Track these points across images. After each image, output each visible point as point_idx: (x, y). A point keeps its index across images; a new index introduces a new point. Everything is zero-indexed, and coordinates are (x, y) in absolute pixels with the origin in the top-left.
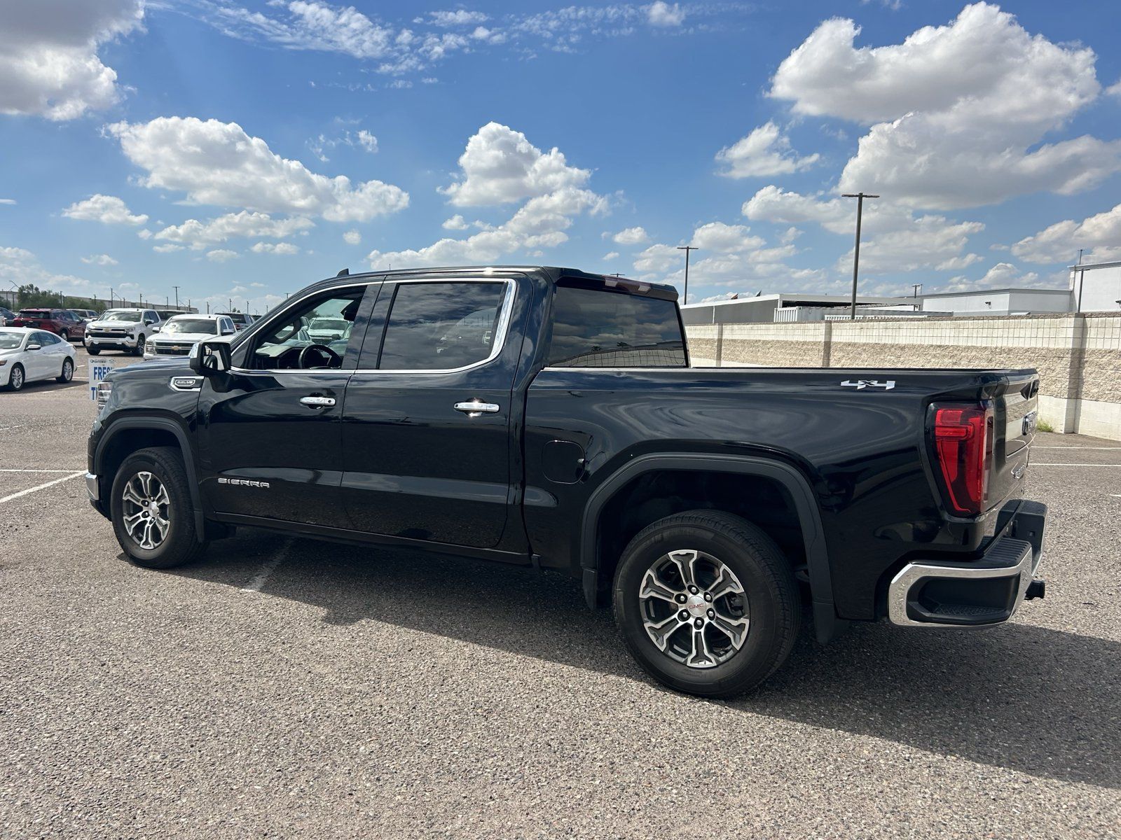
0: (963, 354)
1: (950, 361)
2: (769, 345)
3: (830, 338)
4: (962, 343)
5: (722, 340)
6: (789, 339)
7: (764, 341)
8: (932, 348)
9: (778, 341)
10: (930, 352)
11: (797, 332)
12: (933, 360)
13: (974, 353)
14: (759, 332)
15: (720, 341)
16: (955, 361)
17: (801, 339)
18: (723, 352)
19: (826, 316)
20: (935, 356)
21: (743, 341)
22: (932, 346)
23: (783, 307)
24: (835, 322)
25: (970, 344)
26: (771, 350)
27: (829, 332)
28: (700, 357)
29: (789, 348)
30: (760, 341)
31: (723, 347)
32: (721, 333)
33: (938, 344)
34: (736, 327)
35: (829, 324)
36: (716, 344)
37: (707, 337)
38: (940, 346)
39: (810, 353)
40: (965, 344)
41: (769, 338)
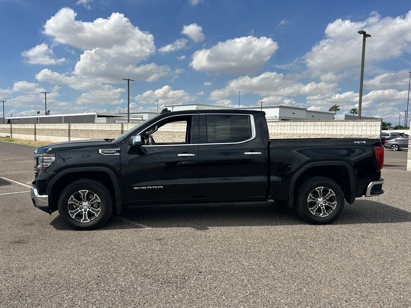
0: (176, 134)
1: (172, 136)
2: (94, 131)
3: (123, 129)
4: (176, 130)
5: (70, 129)
6: (104, 129)
7: (92, 130)
8: (165, 132)
9: (99, 130)
10: (164, 133)
11: (107, 127)
12: (166, 136)
13: (180, 134)
14: (89, 127)
15: (69, 130)
16: (173, 136)
17: (109, 129)
18: (71, 134)
19: (116, 121)
20: (166, 135)
21: (81, 130)
22: (165, 131)
23: (98, 117)
24: (124, 123)
25: (178, 131)
26: (96, 133)
27: (122, 127)
28: (59, 136)
29: (104, 132)
30: (90, 130)
31: (71, 132)
32: (69, 127)
33: (167, 131)
34: (77, 124)
35: (122, 124)
36: (68, 131)
37: (62, 128)
38: (168, 132)
39: (114, 134)
40: (177, 131)
41: (95, 129)
